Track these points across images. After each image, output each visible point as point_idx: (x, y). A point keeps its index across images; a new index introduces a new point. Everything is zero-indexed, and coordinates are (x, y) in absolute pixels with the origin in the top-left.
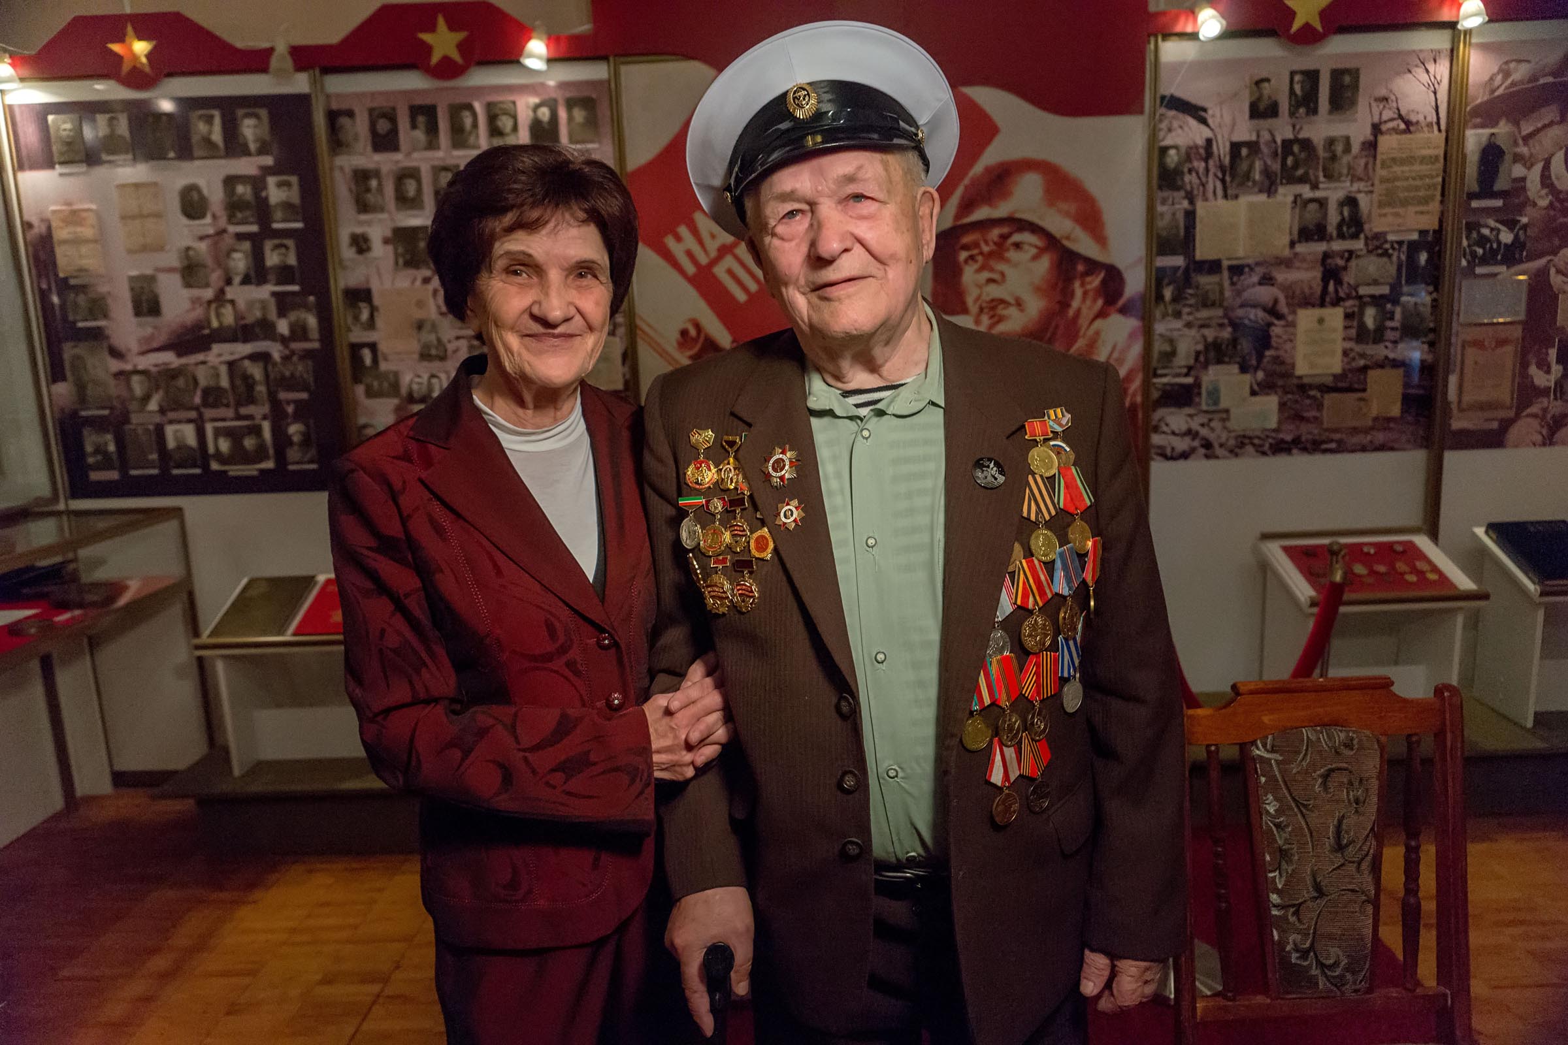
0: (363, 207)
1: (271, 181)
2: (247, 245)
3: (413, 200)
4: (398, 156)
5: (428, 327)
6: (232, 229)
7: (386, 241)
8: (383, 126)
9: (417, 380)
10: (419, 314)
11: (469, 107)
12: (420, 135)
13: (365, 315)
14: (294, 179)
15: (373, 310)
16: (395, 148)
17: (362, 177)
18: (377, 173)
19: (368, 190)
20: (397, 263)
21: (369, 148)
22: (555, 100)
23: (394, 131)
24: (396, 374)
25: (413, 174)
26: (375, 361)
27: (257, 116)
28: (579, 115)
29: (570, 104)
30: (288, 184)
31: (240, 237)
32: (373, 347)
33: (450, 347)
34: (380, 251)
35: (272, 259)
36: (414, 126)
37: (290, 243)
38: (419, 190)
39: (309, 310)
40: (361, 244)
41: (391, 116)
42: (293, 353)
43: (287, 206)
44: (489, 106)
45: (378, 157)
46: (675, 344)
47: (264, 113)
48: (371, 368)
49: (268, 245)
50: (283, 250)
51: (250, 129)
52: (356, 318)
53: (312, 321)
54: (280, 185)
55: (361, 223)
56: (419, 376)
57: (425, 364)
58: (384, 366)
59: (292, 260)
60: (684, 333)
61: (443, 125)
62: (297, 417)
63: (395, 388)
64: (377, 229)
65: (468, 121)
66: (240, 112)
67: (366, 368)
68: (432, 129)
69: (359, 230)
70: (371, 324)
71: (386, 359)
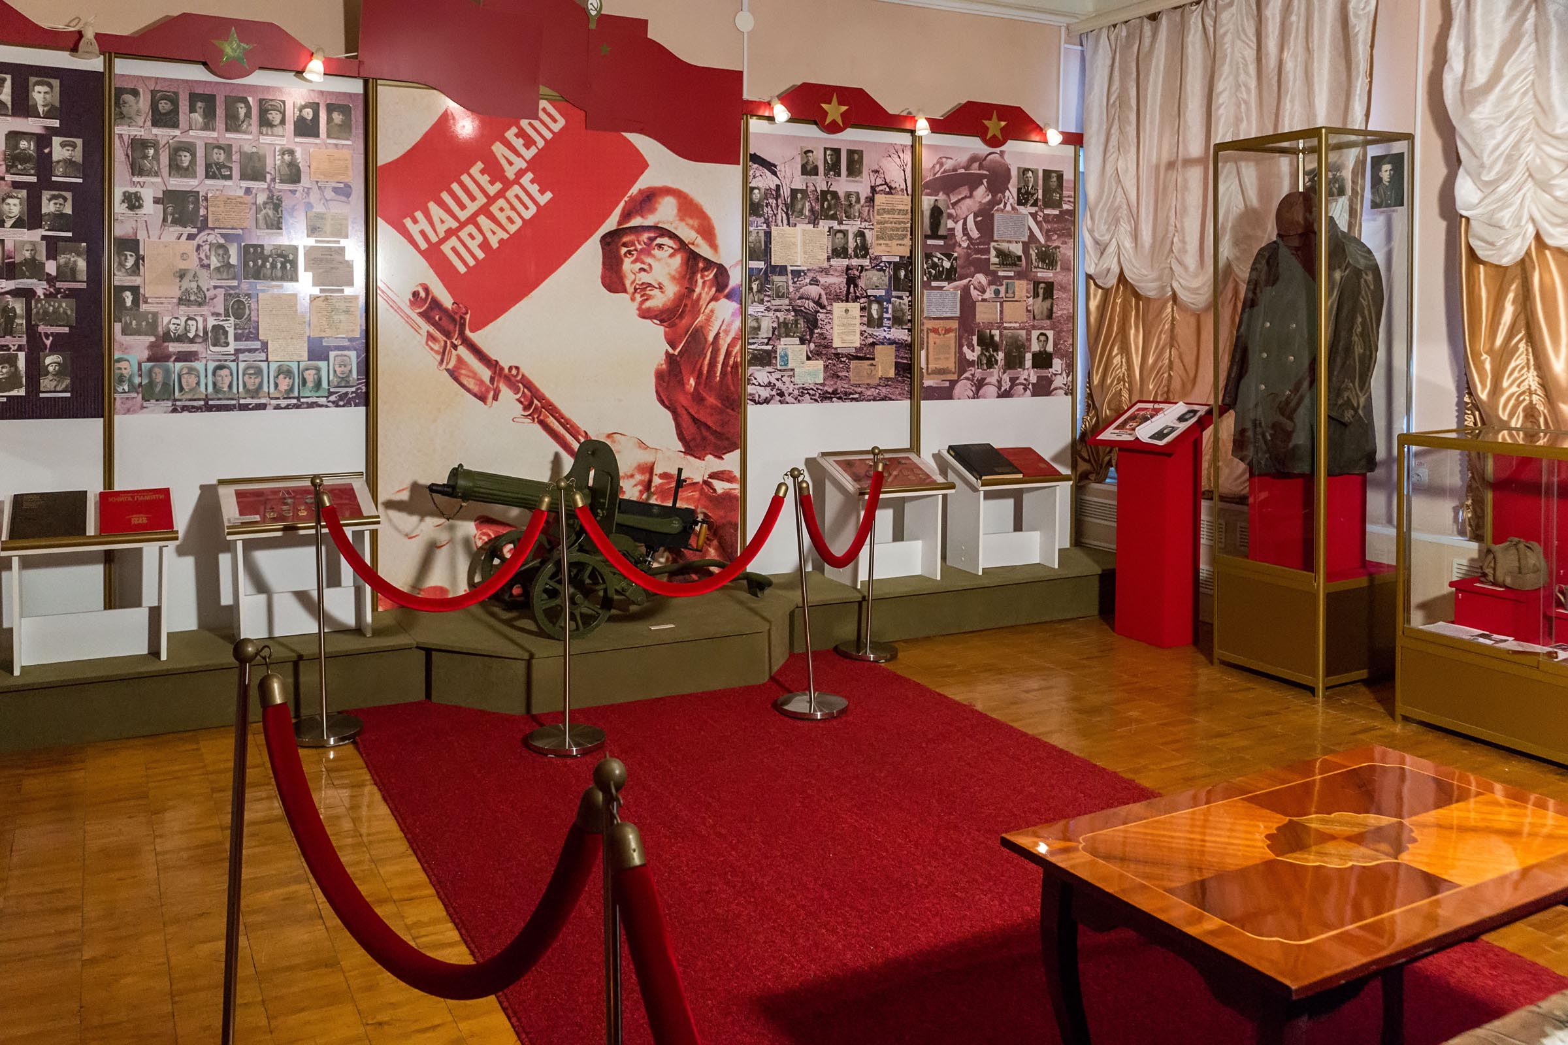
0: (137, 169)
1: (56, 141)
2: (23, 193)
3: (187, 169)
4: (177, 132)
5: (189, 276)
6: (9, 178)
7: (156, 201)
8: (164, 106)
9: (174, 321)
10: (183, 265)
11: (244, 100)
12: (197, 117)
13: (130, 262)
14: (79, 142)
15: (139, 259)
16: (175, 125)
17: (139, 146)
18: (155, 144)
19: (145, 157)
20: (165, 220)
21: (149, 123)
22: (318, 104)
23: (175, 111)
24: (155, 315)
25: (190, 148)
26: (136, 302)
27: (50, 86)
28: (337, 117)
29: (330, 108)
30: (74, 146)
31: (16, 185)
32: (135, 290)
33: (208, 294)
34: (150, 208)
35: (48, 207)
36: (192, 110)
37: (69, 195)
38: (193, 162)
39: (79, 255)
40: (133, 202)
41: (174, 100)
42: (58, 291)
43: (69, 163)
44: (261, 101)
45: (155, 131)
46: (408, 303)
47: (56, 83)
48: (131, 309)
49: (46, 195)
50: (61, 201)
51: (40, 95)
52: (121, 265)
53: (82, 264)
54: (63, 145)
55: (134, 184)
56: (177, 318)
57: (182, 307)
58: (143, 307)
59: (68, 210)
60: (415, 294)
61: (220, 112)
62: (54, 349)
63: (152, 328)
64: (150, 189)
65: (242, 112)
66: (33, 79)
67: (126, 308)
68: (210, 114)
69: (132, 190)
70: (135, 270)
71: (146, 302)
